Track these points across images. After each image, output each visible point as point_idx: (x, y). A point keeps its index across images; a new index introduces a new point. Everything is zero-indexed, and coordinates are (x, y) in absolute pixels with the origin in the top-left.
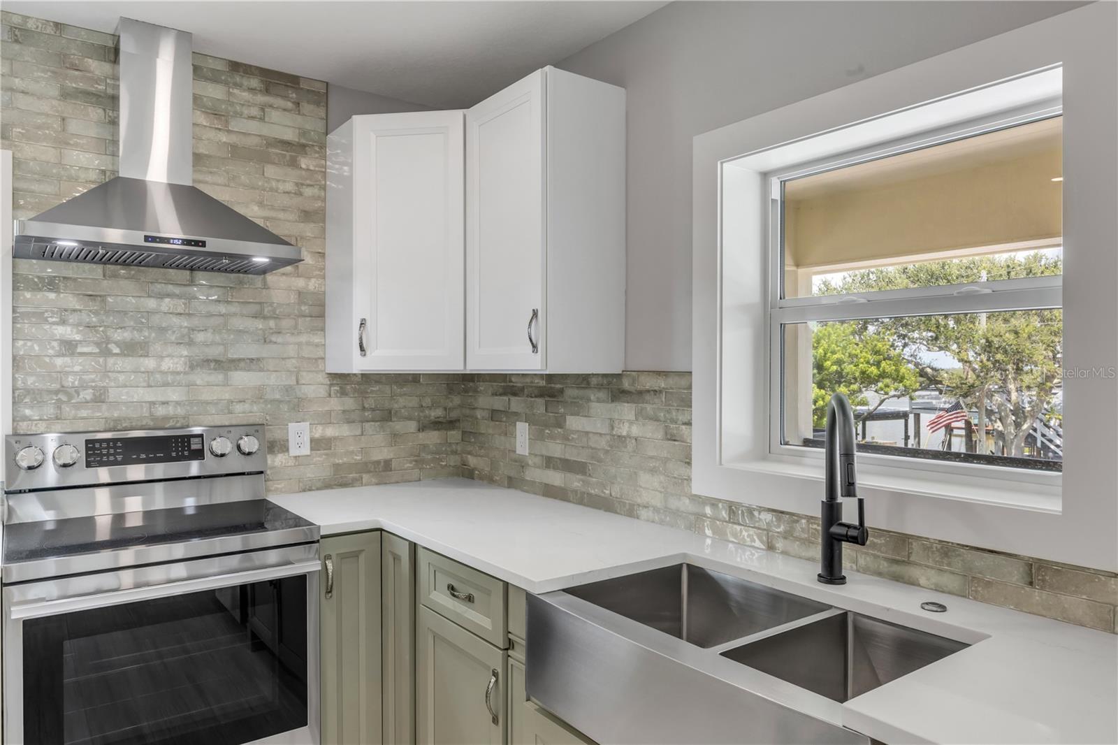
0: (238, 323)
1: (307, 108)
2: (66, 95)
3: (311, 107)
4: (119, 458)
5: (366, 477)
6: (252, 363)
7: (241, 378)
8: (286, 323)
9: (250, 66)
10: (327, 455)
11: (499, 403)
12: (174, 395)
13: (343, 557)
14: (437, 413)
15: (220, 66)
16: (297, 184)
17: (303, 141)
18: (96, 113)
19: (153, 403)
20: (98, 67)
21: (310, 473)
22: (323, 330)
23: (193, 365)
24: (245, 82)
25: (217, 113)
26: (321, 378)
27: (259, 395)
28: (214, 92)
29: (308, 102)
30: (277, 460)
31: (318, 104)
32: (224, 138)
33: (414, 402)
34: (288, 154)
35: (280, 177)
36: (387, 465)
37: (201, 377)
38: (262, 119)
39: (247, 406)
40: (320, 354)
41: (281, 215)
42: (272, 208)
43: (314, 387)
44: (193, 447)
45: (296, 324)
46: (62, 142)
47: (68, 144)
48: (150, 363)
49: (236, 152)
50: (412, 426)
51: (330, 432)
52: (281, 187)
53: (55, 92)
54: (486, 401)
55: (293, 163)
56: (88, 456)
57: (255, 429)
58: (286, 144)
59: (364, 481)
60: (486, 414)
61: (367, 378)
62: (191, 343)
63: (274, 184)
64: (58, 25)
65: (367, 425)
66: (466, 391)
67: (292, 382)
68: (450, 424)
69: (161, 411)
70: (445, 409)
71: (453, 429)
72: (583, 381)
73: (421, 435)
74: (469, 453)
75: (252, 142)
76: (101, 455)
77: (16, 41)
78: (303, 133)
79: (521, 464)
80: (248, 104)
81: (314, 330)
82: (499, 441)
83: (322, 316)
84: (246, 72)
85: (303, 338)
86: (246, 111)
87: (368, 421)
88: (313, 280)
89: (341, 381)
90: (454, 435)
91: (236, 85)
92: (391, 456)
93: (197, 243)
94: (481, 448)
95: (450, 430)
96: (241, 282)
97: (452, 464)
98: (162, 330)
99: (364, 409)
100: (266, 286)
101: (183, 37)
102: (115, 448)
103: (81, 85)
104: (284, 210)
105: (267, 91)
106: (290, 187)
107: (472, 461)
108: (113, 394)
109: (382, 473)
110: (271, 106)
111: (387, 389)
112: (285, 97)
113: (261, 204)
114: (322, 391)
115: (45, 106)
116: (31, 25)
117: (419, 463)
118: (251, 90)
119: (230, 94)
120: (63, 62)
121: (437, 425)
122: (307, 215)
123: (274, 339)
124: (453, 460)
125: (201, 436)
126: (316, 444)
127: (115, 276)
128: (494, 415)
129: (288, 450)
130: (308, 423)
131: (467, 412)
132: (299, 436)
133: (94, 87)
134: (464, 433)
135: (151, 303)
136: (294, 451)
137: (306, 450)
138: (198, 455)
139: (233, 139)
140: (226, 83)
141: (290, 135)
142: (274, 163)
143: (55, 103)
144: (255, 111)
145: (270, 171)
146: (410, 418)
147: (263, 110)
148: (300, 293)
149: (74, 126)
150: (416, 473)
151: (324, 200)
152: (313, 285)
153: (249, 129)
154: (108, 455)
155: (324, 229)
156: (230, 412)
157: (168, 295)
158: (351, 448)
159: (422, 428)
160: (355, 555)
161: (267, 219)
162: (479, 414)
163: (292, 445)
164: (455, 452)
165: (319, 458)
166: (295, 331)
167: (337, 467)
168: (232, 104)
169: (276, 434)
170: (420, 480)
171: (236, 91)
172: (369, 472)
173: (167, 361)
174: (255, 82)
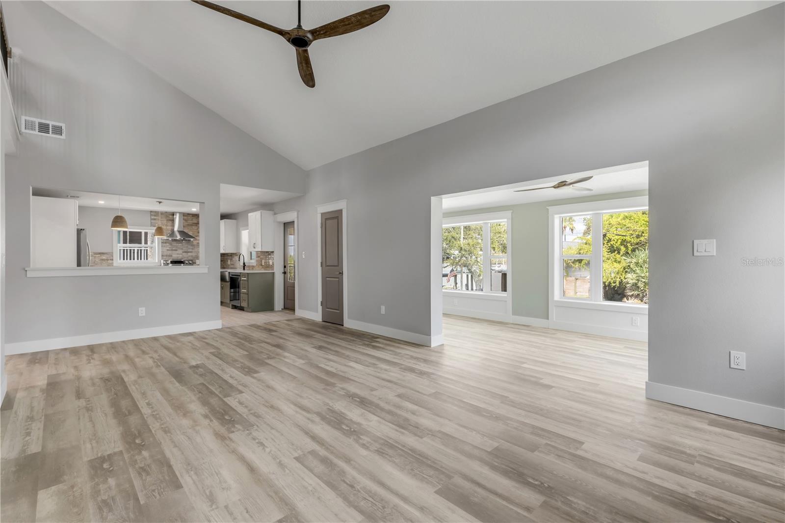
0: (189, 247)
6: (191, 252)
7: (189, 254)
8: (196, 247)
12: (181, 256)
15: (185, 215)
18: (171, 222)
20: (171, 216)
23: (183, 252)
25: (186, 220)
27: (192, 256)
28: (185, 218)
32: (187, 223)
37: (184, 254)
42: (192, 233)
47: (167, 226)
48: (177, 252)
49: (188, 225)
56: (170, 263)
57: (192, 260)
58: (196, 223)
62: (183, 250)
63: (192, 230)
64: (166, 212)
67: (196, 254)
69: (179, 258)
72: (233, 254)
75: (190, 224)
77: (161, 215)
79: (229, 265)
86: (190, 220)
96: (189, 243)
98: (179, 248)
100: (192, 243)
101: (180, 213)
105: (193, 217)
106: (196, 229)
108: (173, 256)
112: (195, 217)
115: (165, 222)
116: (163, 213)
120: (167, 216)
122: (196, 233)
123: (194, 249)
125: (184, 261)
127: (173, 241)
128: (226, 259)
135: (178, 245)
141: (196, 222)
145: (193, 227)
153: (190, 222)
156: (188, 258)
157: (180, 245)
163: (197, 263)
168: (188, 219)
169: (194, 261)
171: (188, 217)
173: (180, 251)
174: (191, 216)
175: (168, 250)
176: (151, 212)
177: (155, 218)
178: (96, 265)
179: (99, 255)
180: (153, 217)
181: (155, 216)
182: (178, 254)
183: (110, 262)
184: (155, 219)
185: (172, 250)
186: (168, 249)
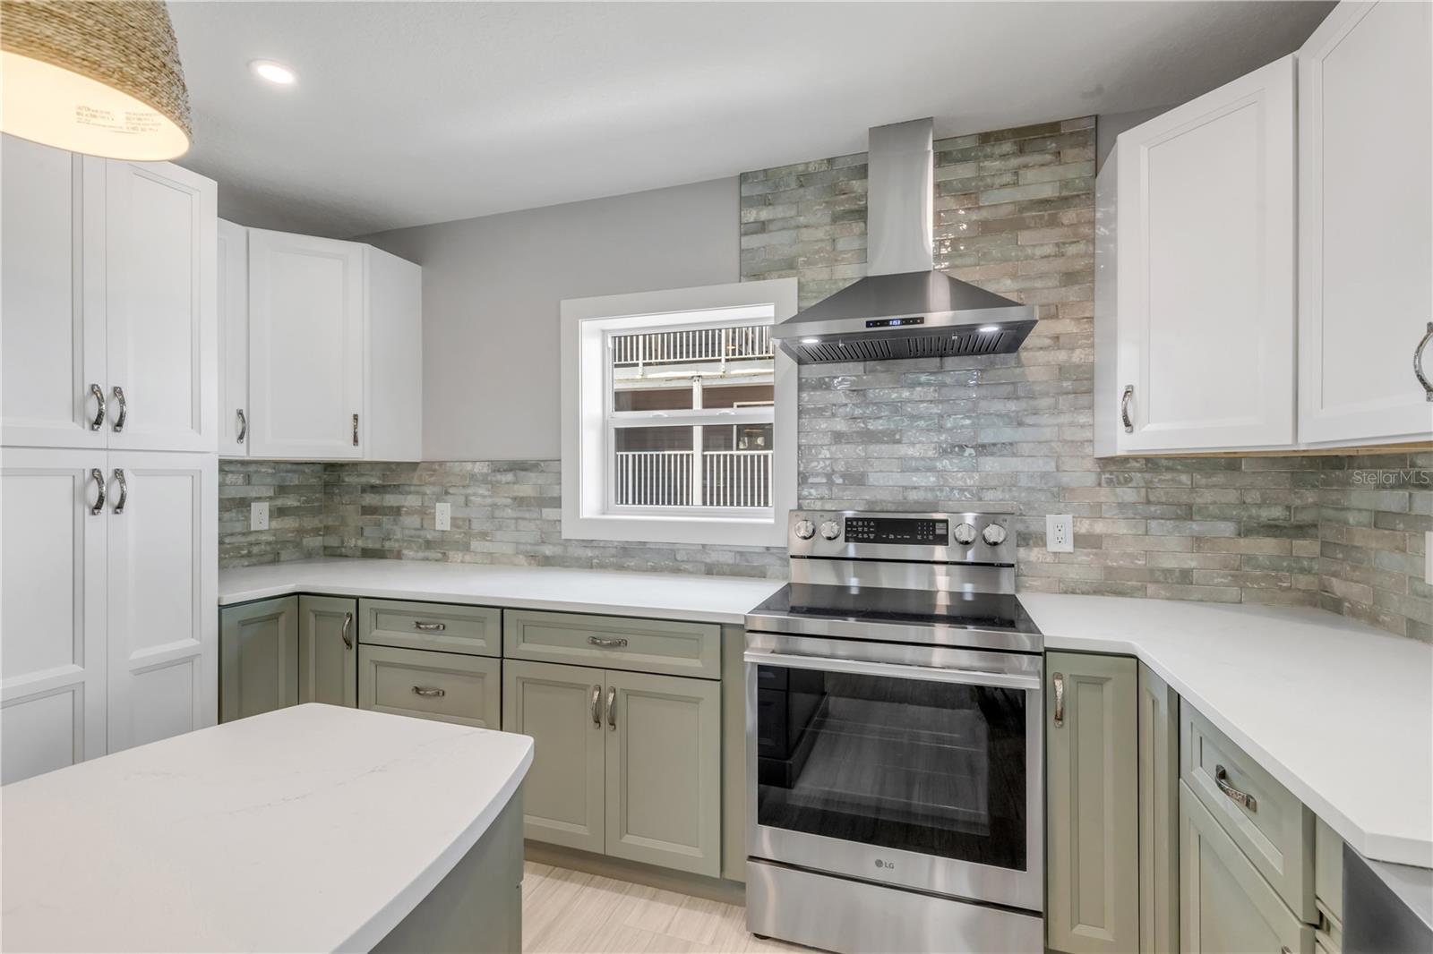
0: (989, 406)
1: (1069, 153)
2: (836, 219)
3: (1076, 151)
4: (872, 536)
5: (1151, 588)
6: (1009, 448)
7: (990, 464)
8: (1044, 403)
9: (1002, 131)
10: (1096, 554)
11: (1393, 500)
12: (924, 480)
13: (1080, 681)
14: (1276, 513)
15: (969, 144)
16: (1057, 245)
17: (1065, 193)
19: (906, 488)
20: (855, 186)
21: (1073, 574)
22: (1091, 407)
23: (944, 452)
24: (997, 151)
25: (968, 194)
26: (1089, 464)
27: (1011, 482)
28: (964, 171)
29: (1072, 147)
30: (1033, 555)
31: (1084, 145)
32: (974, 216)
33: (1231, 496)
34: (1046, 214)
35: (1038, 242)
36: (1186, 576)
37: (950, 463)
38: (1016, 184)
39: (999, 494)
40: (1087, 434)
41: (1038, 284)
42: (1028, 278)
43: (1080, 474)
44: (938, 532)
45: (1057, 403)
46: (833, 261)
47: (836, 261)
48: (904, 450)
49: (986, 228)
50: (1227, 528)
51: (1099, 528)
52: (1039, 252)
53: (828, 219)
54: (1364, 496)
55: (1053, 222)
56: (847, 532)
57: (1003, 517)
58: (1043, 203)
59: (1149, 592)
60: (1365, 518)
61: (1151, 463)
62: (941, 428)
63: (1029, 251)
64: (830, 161)
65: (1153, 524)
66: (1326, 483)
67: (1051, 467)
68: (1301, 530)
69: (913, 496)
70: (1288, 508)
71: (1304, 537)
73: (1242, 541)
74: (1335, 575)
75: (1003, 212)
76: (857, 532)
77: (802, 186)
78: (1065, 184)
80: (1000, 173)
81: (1077, 409)
82: (1389, 560)
83: (1090, 391)
84: (997, 140)
85: (1064, 419)
86: (998, 181)
87: (1154, 518)
88: (1078, 351)
89: (1115, 467)
90: (1305, 547)
91: (986, 157)
92: (1193, 564)
93: (915, 321)
94: (1354, 569)
95: (1297, 537)
96: (992, 364)
97: (1301, 587)
98: (914, 418)
99: (1148, 502)
100: (1019, 364)
102: (869, 527)
103: (847, 206)
104: (1042, 276)
105: (1021, 151)
106: (1049, 250)
107: (1339, 587)
108: (873, 479)
109: (1179, 585)
110: (1026, 166)
111: (1184, 478)
112: (1042, 151)
113: (1014, 276)
114: (1091, 479)
115: (820, 234)
116: (811, 169)
117: (1239, 578)
118: (1003, 156)
119: (980, 168)
120: (833, 191)
121: (1272, 529)
122: (1070, 278)
123: (1029, 420)
124: (1303, 582)
125: (946, 521)
126: (1079, 540)
127: (873, 371)
128: (1380, 519)
129: (1045, 545)
130: (1070, 516)
131: (1329, 513)
132: (1059, 530)
133: (856, 204)
134: (1324, 544)
135: (906, 394)
136: (1052, 546)
137: (1068, 547)
138: (943, 540)
139: (984, 214)
140: (976, 159)
141: (1048, 192)
142: (1028, 228)
143: (828, 228)
144: (1007, 178)
145: (1025, 237)
146: (1225, 519)
147: (1016, 173)
148: (1060, 368)
149: (841, 245)
150: (1234, 592)
151: (1093, 255)
152: (1078, 356)
153: (1001, 200)
154: (863, 532)
155: (1093, 289)
156: (980, 499)
157: (920, 384)
158: (1130, 550)
159: (1245, 531)
160: (1099, 682)
161: (1020, 291)
162: (1352, 518)
163: (1050, 537)
164: (1309, 571)
165: (1084, 557)
166: (1055, 410)
167: (1109, 571)
168: (982, 178)
169: (1034, 527)
170: (1241, 602)
171: (987, 163)
172: (1157, 582)
173: (918, 448)
174: (1007, 147)
175: (838, 437)
176: (744, 178)
177: (765, 214)
178: (500, 528)
179: (509, 477)
180: (751, 215)
181: (765, 201)
182: (906, 466)
183: (549, 513)
184: (762, 227)
185: (869, 437)
186: (840, 425)
